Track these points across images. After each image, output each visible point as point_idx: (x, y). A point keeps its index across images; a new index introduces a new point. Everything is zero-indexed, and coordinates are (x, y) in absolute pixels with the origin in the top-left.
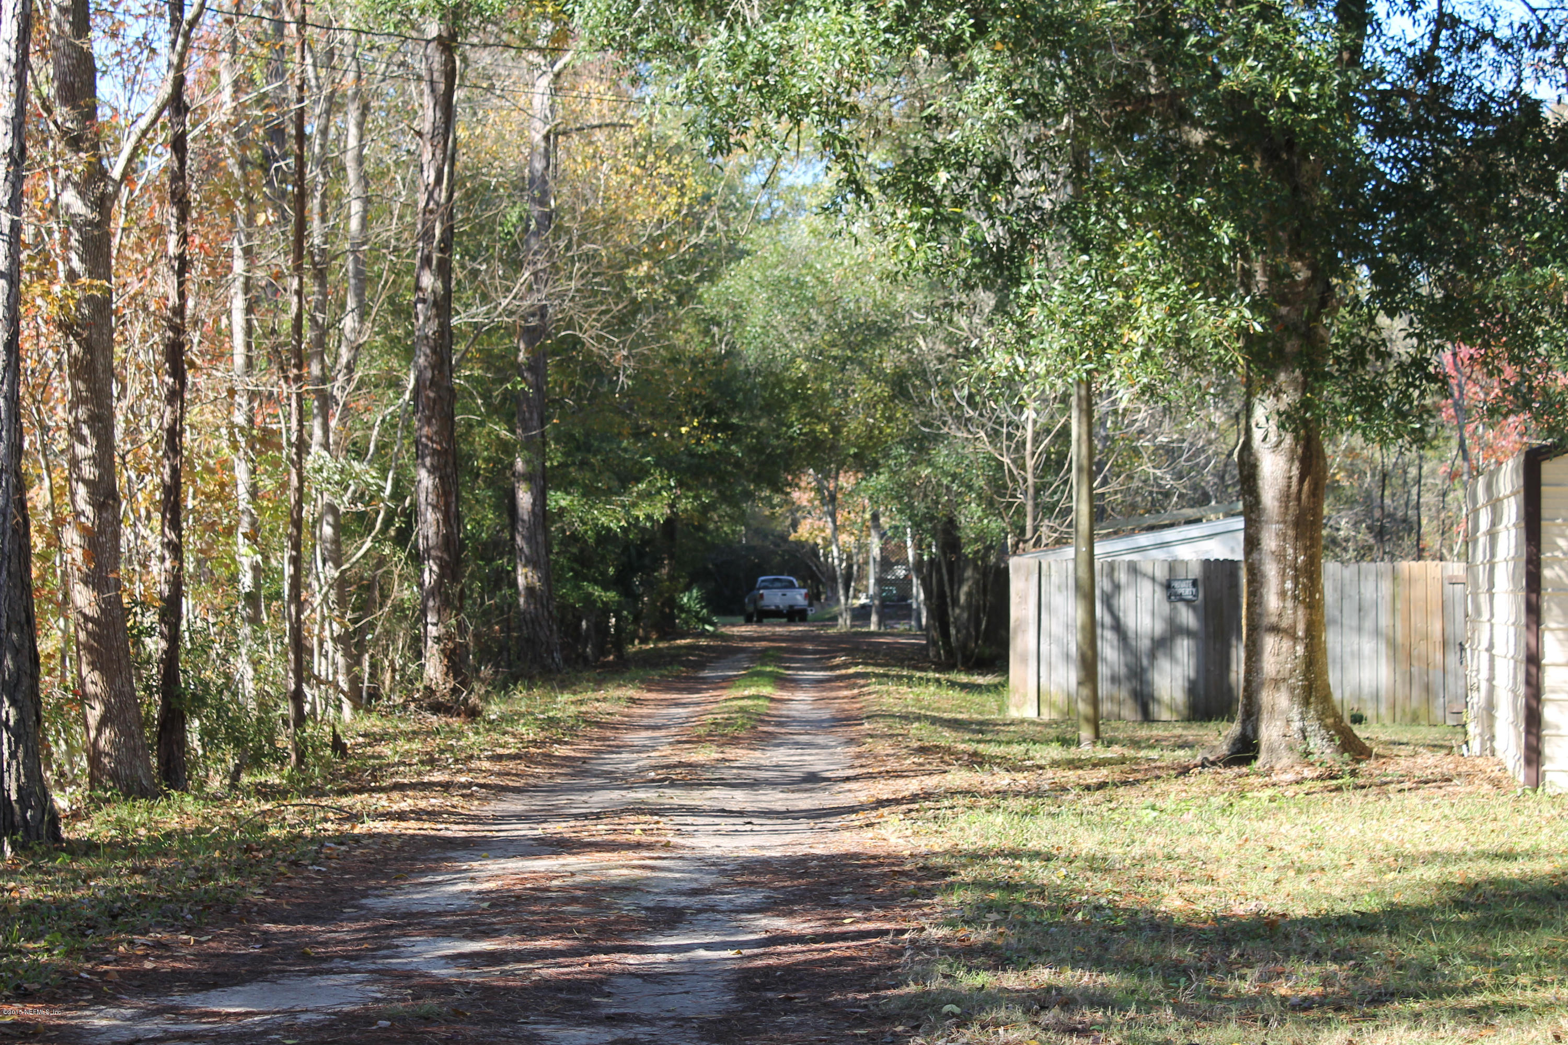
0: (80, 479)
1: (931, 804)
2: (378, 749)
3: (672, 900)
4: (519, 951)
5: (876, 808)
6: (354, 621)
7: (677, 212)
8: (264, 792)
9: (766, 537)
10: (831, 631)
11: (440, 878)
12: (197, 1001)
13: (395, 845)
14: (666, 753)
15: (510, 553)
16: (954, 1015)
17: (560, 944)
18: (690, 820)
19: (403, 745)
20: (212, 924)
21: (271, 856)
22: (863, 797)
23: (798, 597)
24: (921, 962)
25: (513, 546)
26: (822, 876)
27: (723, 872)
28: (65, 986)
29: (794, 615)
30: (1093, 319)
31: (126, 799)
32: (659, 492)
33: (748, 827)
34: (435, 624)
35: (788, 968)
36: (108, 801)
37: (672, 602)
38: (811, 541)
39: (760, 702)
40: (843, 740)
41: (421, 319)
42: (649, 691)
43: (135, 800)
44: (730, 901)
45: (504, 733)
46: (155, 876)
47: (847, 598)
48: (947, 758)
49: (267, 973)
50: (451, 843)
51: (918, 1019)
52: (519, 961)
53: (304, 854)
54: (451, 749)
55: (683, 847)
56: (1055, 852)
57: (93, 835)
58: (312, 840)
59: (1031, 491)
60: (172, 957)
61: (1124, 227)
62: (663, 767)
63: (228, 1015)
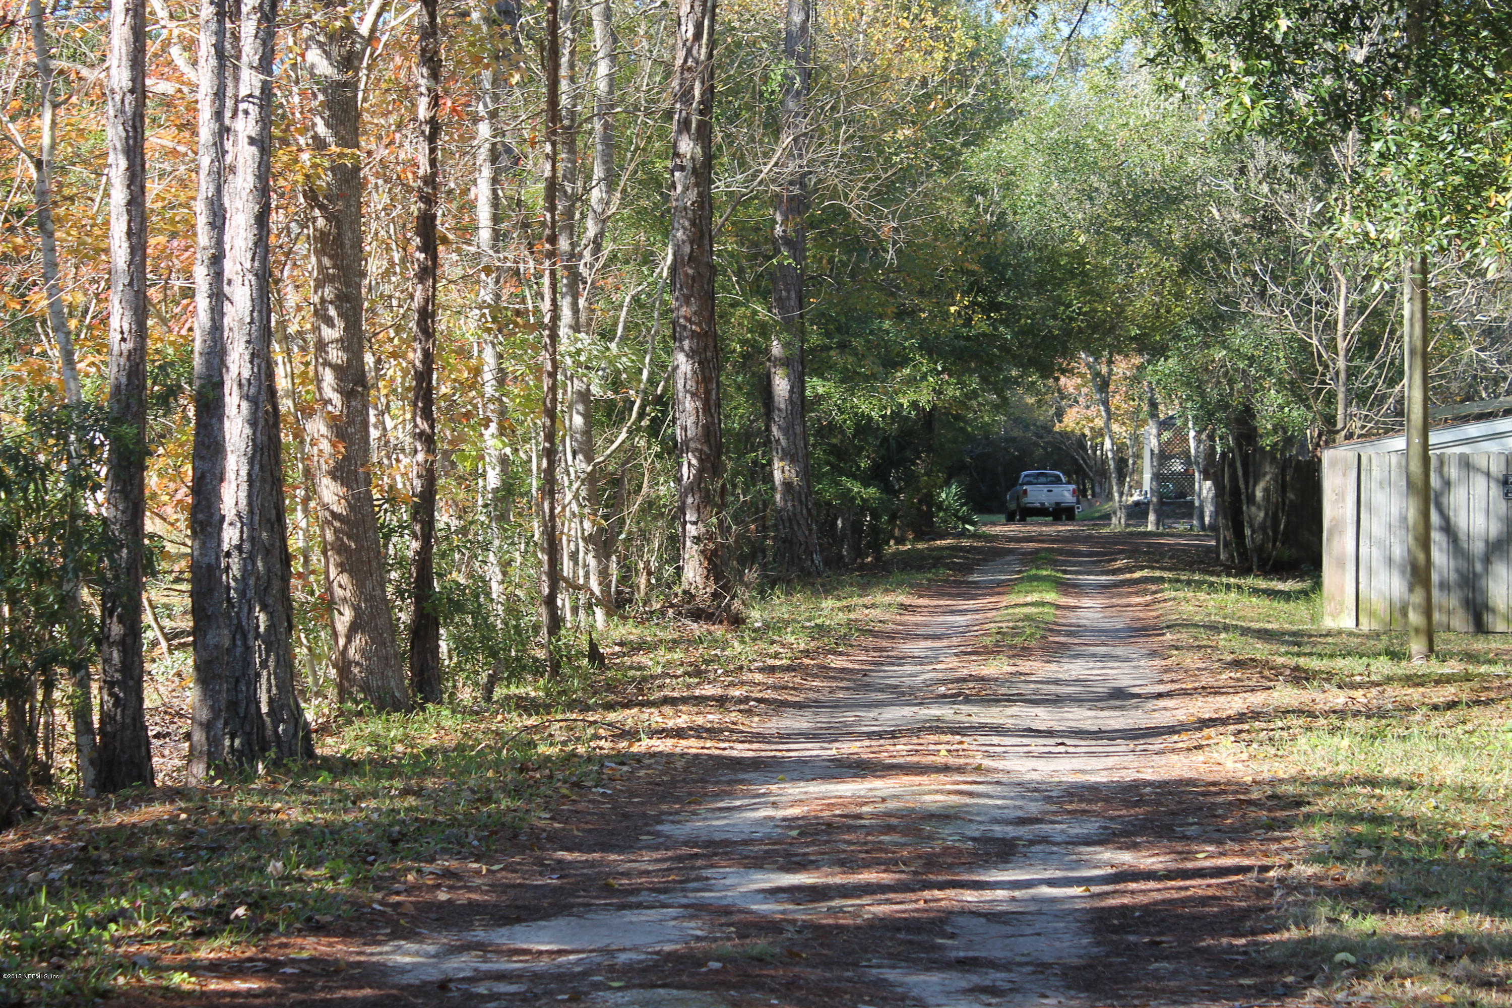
0: (326, 363)
1: (1264, 725)
2: (635, 658)
3: (999, 830)
4: (843, 885)
5: (1200, 729)
6: (606, 517)
7: (945, 69)
8: (526, 706)
9: (1027, 427)
10: (1105, 531)
11: (738, 803)
12: (501, 937)
13: (679, 765)
14: (950, 665)
15: (765, 444)
16: (1349, 965)
17: (886, 878)
18: (996, 740)
19: (663, 655)
20: (502, 852)
21: (551, 777)
22: (1181, 716)
23: (1066, 493)
24: (1295, 903)
25: (768, 436)
26: (1160, 804)
27: (1048, 799)
28: (359, 919)
29: (1061, 513)
30: (1458, 180)
31: (378, 713)
32: (924, 378)
33: (1062, 749)
34: (695, 523)
35: (1147, 910)
36: (360, 714)
37: (929, 499)
38: (1077, 432)
39: (1046, 610)
40: (1144, 651)
41: (679, 189)
42: (921, 596)
43: (388, 714)
44: (1063, 831)
45: (772, 643)
46: (430, 797)
47: (1121, 494)
48: (1267, 673)
49: (572, 906)
50: (738, 764)
51: (1307, 968)
52: (845, 896)
53: (586, 774)
54: (716, 659)
55: (996, 770)
56: (1416, 780)
57: (348, 751)
58: (589, 759)
59: (1342, 375)
60: (465, 887)
61: (1491, 75)
62: (952, 681)
63: (541, 953)
